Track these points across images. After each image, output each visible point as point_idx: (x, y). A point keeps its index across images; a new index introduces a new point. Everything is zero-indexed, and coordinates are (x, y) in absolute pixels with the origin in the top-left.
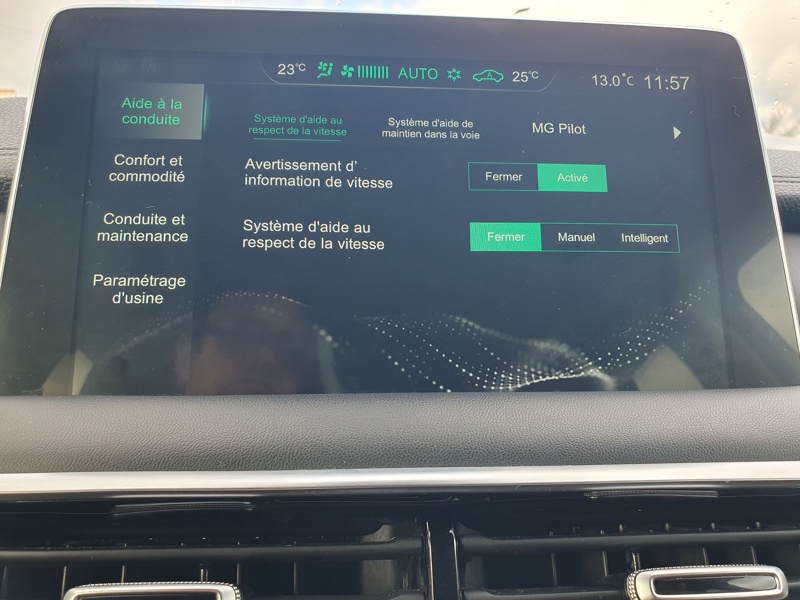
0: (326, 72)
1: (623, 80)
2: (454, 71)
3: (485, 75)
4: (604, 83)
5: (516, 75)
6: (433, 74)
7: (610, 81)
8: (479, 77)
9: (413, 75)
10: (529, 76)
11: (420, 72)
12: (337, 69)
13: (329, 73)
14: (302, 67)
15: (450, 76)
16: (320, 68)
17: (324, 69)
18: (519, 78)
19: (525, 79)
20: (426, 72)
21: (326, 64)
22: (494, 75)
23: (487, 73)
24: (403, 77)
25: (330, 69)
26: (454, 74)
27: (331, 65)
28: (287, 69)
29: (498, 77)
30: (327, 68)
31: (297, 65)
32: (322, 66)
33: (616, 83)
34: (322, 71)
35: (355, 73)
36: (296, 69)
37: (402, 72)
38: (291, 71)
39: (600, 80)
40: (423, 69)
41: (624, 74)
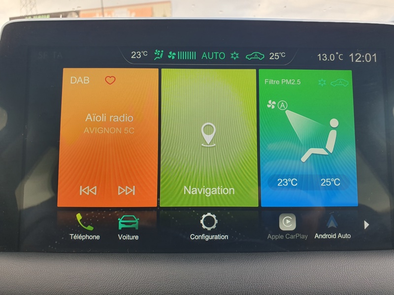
0: (159, 56)
1: (337, 56)
2: (235, 53)
3: (253, 56)
4: (325, 59)
5: (272, 55)
6: (222, 56)
7: (328, 57)
8: (249, 57)
9: (211, 57)
10: (280, 55)
11: (214, 55)
12: (166, 54)
13: (161, 56)
14: (145, 53)
15: (232, 57)
16: (156, 53)
17: (158, 54)
18: (274, 57)
19: (277, 57)
20: (218, 54)
21: (159, 51)
22: (259, 56)
23: (254, 54)
24: (204, 58)
25: (162, 54)
26: (235, 56)
28: (137, 55)
29: (261, 57)
30: (160, 53)
31: (142, 52)
32: (157, 52)
33: (332, 59)
35: (176, 56)
36: (142, 54)
37: (204, 55)
38: (139, 56)
39: (322, 57)
40: (216, 53)
41: (337, 53)
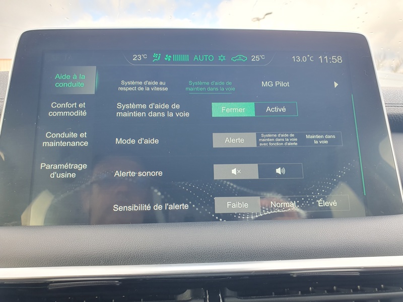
0: (157, 58)
1: (308, 58)
2: (222, 56)
3: (238, 58)
4: (298, 60)
5: (253, 57)
6: (211, 58)
7: (301, 59)
8: (234, 59)
9: (201, 59)
10: (260, 58)
11: (205, 57)
12: (163, 57)
13: (159, 59)
14: (145, 56)
15: (220, 59)
16: (154, 56)
17: (156, 57)
18: (255, 59)
19: (258, 59)
20: (207, 57)
21: (157, 55)
22: (242, 58)
23: (238, 57)
24: (196, 60)
25: (159, 57)
26: (222, 58)
27: (160, 55)
28: (138, 57)
29: (244, 59)
30: (158, 56)
31: (142, 55)
32: (155, 55)
33: (305, 60)
34: (155, 58)
35: (172, 59)
36: (142, 57)
37: (196, 58)
38: (140, 58)
39: (296, 59)
41: (308, 56)
